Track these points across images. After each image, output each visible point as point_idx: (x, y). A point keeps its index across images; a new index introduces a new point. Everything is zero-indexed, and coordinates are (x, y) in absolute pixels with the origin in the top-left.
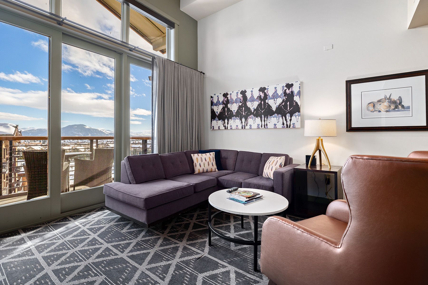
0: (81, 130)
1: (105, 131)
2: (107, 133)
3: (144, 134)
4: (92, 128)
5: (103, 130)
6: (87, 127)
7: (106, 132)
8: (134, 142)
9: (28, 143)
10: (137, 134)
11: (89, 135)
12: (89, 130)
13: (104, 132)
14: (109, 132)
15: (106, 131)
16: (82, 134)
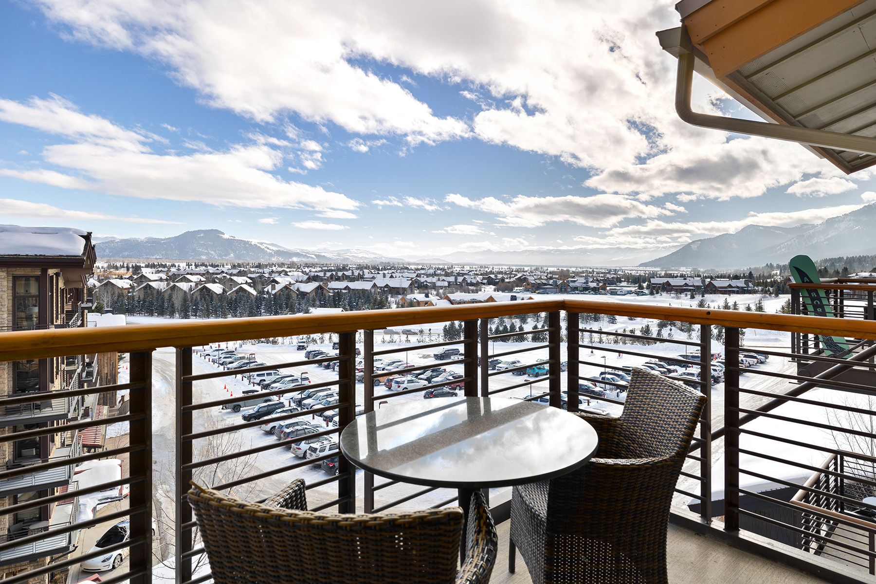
0: (212, 243)
1: (265, 245)
2: (271, 251)
3: (355, 255)
4: (236, 238)
5: (262, 244)
6: (226, 236)
7: (268, 248)
8: (334, 273)
9: (104, 271)
10: (338, 254)
11: (230, 255)
12: (232, 244)
13: (263, 247)
14: (274, 249)
15: (268, 246)
16: (215, 252)
